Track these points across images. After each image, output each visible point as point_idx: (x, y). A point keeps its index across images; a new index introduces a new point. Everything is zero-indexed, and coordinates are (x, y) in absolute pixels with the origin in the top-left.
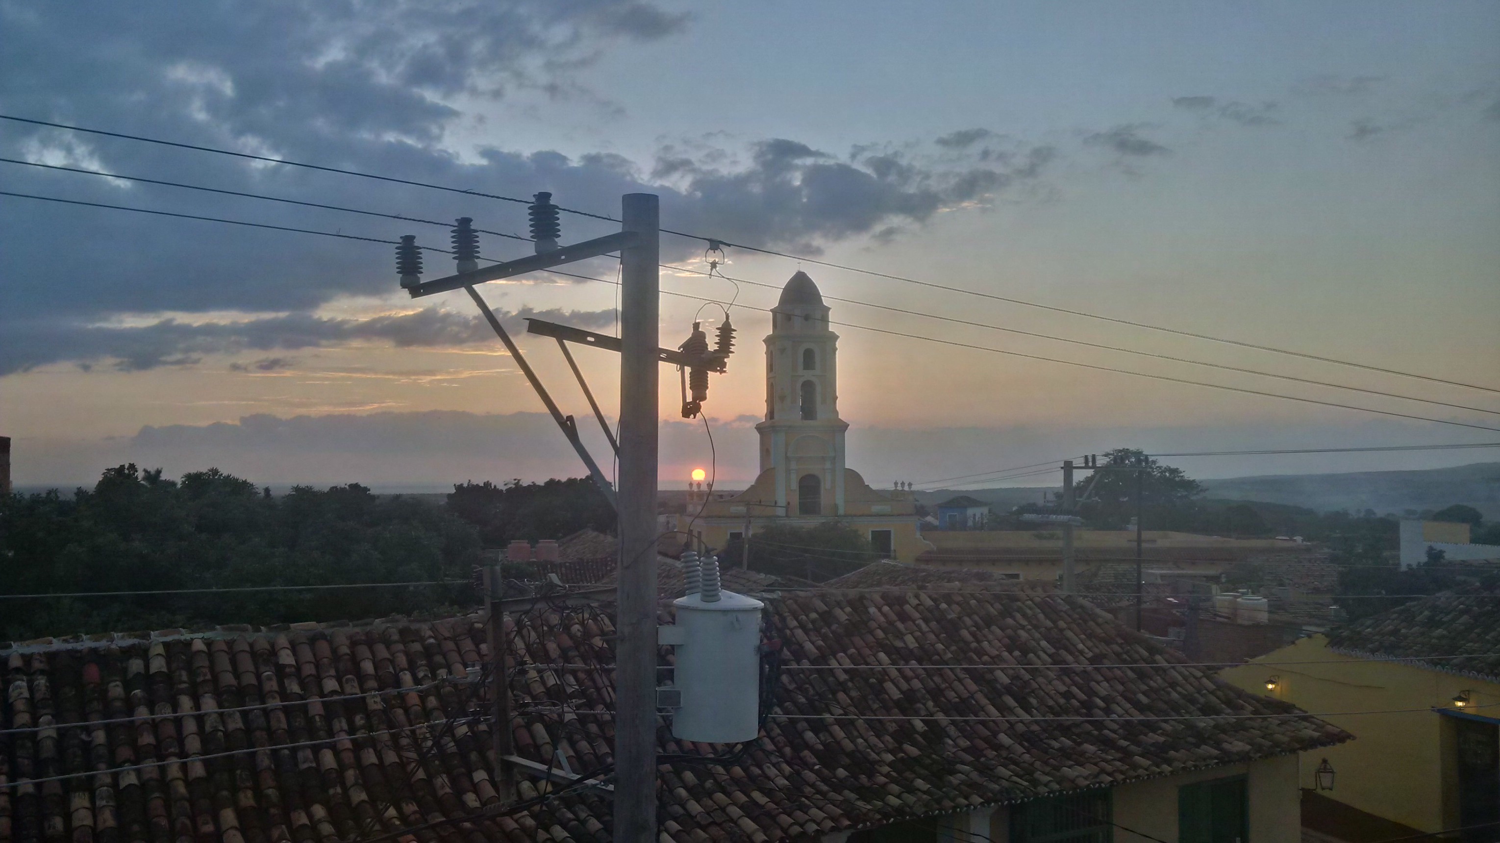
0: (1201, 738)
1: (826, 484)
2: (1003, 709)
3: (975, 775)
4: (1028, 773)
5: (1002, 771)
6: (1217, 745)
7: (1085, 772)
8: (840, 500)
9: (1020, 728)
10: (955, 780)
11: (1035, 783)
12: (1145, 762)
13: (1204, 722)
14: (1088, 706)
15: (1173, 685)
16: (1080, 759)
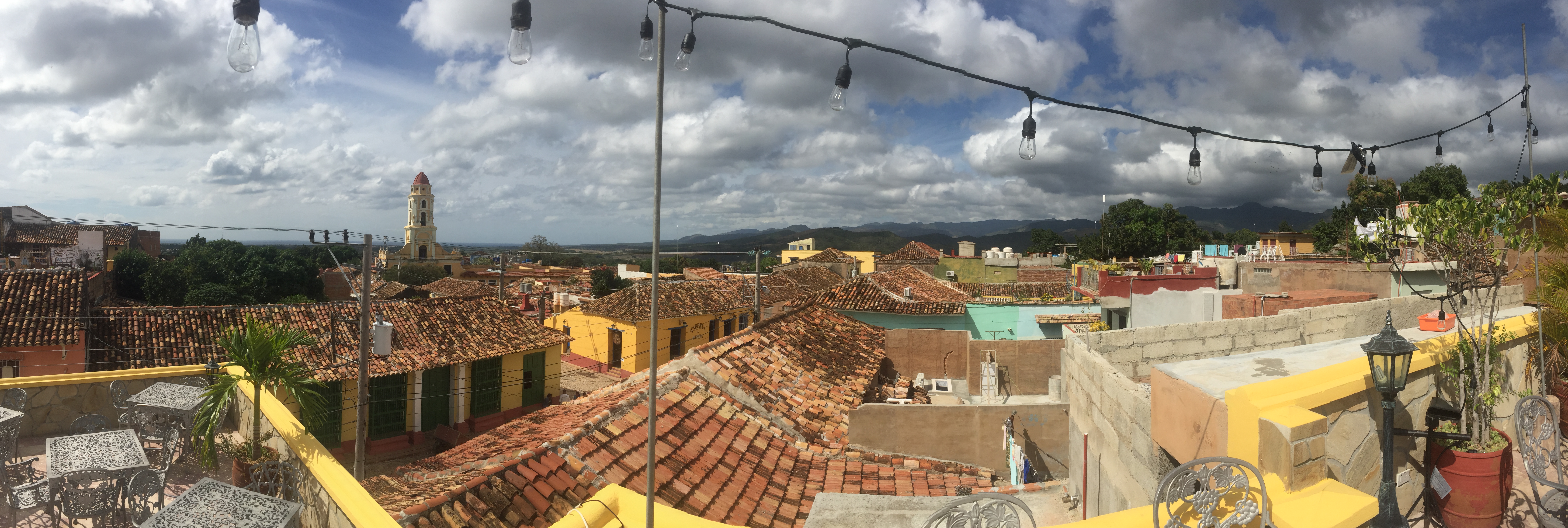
0: (531, 341)
1: (429, 249)
2: (473, 335)
3: (461, 355)
4: (477, 353)
5: (469, 353)
6: (534, 343)
7: (493, 352)
8: (433, 253)
9: (477, 341)
10: (455, 355)
11: (478, 356)
12: (511, 349)
13: (532, 337)
14: (498, 334)
15: (526, 326)
16: (492, 349)
